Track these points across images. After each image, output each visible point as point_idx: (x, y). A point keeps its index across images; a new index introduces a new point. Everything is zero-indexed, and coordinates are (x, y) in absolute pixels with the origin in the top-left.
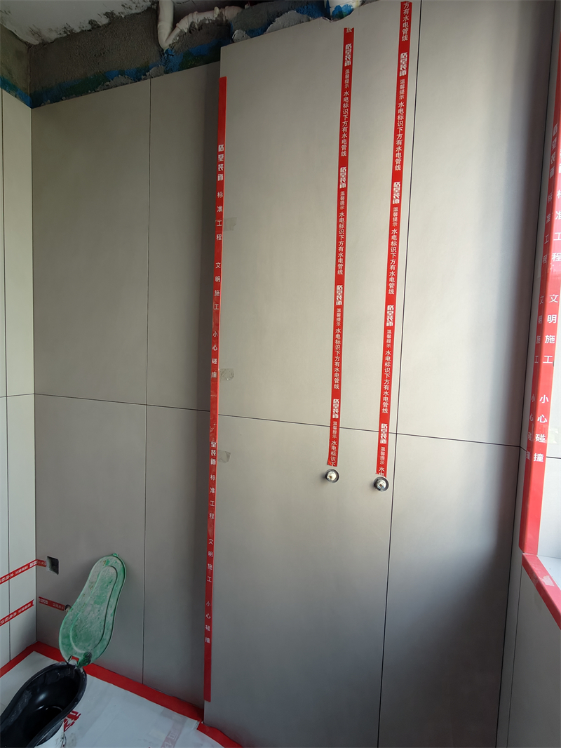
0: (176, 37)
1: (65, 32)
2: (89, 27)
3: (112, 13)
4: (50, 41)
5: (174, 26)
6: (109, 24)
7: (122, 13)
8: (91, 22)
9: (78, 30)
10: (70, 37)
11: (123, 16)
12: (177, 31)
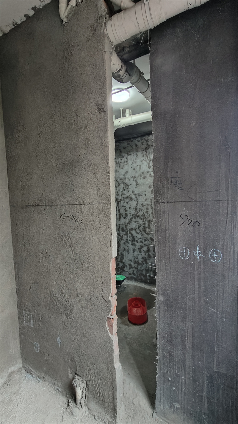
0: (69, 11)
1: (14, 25)
2: (25, 19)
3: (35, 7)
4: (7, 33)
5: (68, 5)
6: (34, 14)
7: (40, 5)
8: (26, 16)
9: (19, 22)
10: (17, 27)
11: (41, 7)
12: (69, 6)
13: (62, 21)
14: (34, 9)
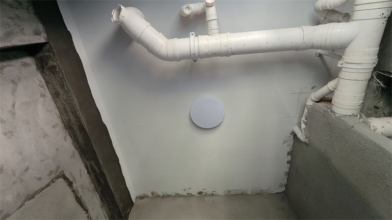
13: (305, 143)
14: (288, 154)
